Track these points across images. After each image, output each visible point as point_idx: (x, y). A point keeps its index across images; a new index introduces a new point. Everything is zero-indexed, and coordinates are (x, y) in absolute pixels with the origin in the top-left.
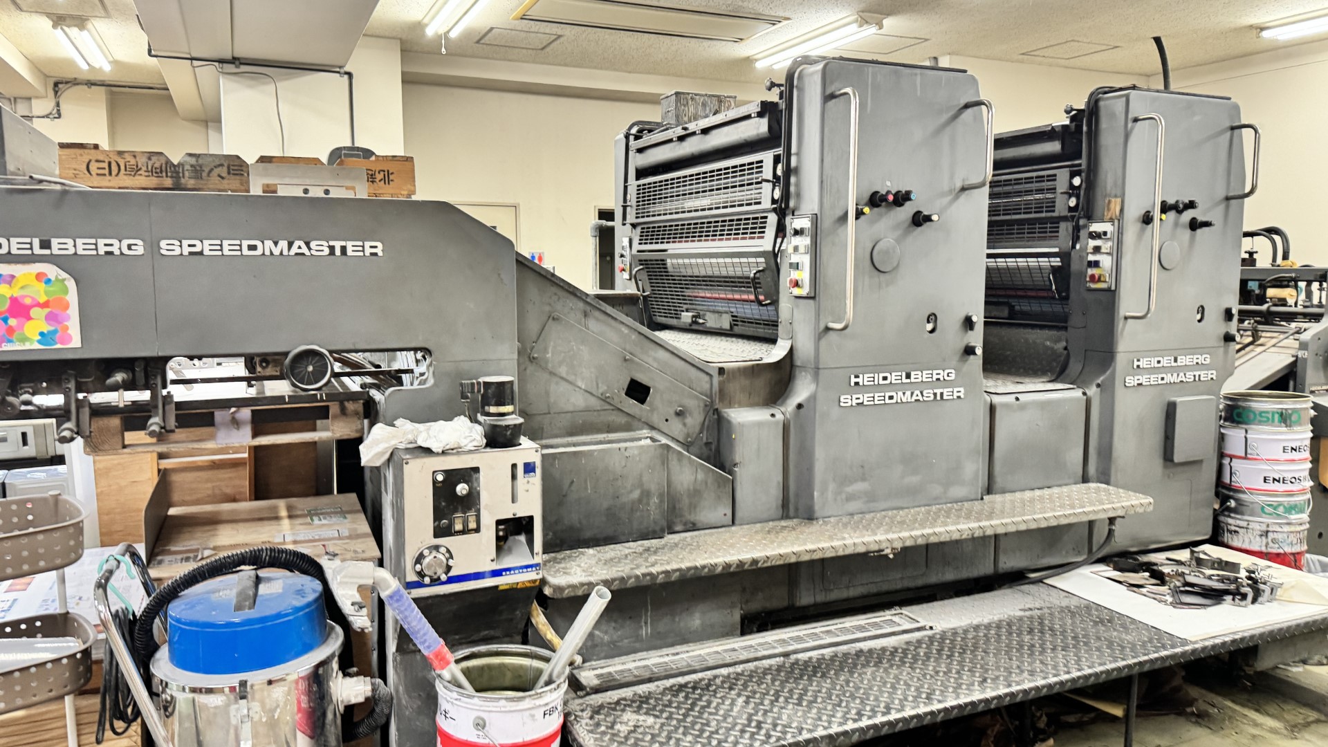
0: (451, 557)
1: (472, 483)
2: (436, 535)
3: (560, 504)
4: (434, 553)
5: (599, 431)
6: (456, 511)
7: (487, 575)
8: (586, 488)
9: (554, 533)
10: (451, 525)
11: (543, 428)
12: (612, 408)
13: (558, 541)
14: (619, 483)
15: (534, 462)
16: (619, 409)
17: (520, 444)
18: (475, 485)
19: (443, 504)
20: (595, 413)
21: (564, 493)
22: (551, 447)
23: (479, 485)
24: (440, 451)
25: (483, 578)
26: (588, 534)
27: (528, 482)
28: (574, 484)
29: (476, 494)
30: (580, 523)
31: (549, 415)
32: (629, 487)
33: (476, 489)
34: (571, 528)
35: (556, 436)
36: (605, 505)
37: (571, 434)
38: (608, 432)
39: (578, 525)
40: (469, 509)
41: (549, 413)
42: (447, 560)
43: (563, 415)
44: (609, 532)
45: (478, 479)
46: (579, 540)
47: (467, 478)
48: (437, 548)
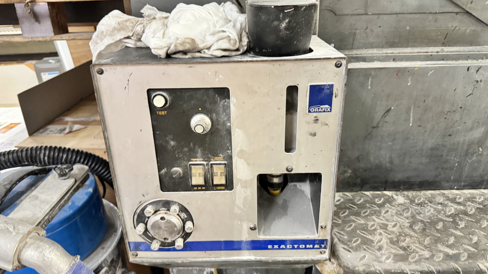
0: (190, 218)
1: (218, 114)
2: (164, 187)
3: (368, 136)
4: (162, 213)
5: (431, 42)
6: (192, 155)
7: (243, 245)
8: (407, 120)
9: (354, 171)
10: (187, 176)
11: (355, 34)
12: (457, 10)
13: (359, 181)
14: (457, 117)
15: (332, 86)
16: (468, 12)
17: (311, 51)
18: (223, 117)
19: (172, 143)
20: (431, 17)
21: (375, 125)
22: (364, 59)
23: (229, 119)
24: (162, 53)
25: (240, 249)
26: (399, 176)
27: (316, 120)
28: (391, 113)
29: (224, 133)
30: (391, 162)
31: (364, 17)
32: (469, 123)
33: (224, 124)
34: (379, 167)
35: (371, 46)
36: (431, 143)
37: (392, 45)
38: (444, 44)
39: (388, 165)
40: (215, 155)
41: (366, 14)
42: (184, 222)
43: (385, 17)
44: (429, 175)
45: (227, 108)
46: (386, 182)
47: (208, 105)
48: (167, 204)
